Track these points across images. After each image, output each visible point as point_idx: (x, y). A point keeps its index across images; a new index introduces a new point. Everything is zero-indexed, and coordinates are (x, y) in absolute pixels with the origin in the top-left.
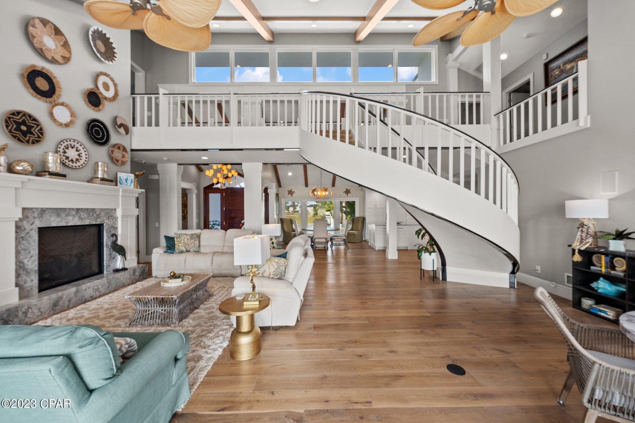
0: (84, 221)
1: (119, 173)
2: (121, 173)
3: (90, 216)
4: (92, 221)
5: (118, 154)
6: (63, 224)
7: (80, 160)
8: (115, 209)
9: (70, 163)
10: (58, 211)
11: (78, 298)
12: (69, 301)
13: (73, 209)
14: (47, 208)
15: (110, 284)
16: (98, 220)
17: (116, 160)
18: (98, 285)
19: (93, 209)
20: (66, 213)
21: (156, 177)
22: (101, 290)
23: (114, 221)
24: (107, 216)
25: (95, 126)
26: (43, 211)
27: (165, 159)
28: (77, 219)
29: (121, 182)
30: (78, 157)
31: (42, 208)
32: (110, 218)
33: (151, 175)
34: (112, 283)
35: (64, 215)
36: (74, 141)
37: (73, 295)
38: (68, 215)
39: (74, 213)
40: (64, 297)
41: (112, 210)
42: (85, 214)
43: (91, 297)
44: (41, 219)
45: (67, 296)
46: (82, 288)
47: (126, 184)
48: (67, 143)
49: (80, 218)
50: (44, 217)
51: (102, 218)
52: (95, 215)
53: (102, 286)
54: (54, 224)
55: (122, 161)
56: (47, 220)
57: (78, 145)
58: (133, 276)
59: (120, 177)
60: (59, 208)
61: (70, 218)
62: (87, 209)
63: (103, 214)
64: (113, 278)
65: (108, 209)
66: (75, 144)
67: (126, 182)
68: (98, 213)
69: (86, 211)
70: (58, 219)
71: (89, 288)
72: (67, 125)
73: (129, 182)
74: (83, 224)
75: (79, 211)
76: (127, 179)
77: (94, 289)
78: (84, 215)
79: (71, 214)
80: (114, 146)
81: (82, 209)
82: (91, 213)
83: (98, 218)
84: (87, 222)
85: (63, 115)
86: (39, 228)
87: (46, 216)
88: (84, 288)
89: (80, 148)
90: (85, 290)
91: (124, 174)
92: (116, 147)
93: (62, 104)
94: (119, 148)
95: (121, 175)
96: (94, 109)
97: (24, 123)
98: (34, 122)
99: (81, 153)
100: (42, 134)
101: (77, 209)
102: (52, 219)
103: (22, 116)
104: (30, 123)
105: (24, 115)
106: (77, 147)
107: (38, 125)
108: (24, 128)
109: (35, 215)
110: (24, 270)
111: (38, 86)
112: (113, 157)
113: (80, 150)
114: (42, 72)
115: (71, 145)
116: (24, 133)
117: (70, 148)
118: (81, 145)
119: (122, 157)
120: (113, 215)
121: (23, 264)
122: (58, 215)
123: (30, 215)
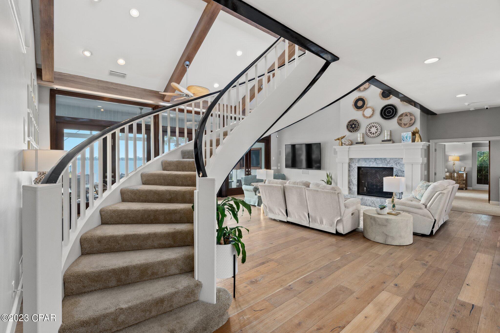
0: (379, 165)
1: (402, 133)
3: (383, 163)
4: (384, 166)
5: (406, 120)
6: (368, 166)
8: (402, 158)
9: (372, 135)
10: (365, 160)
13: (373, 159)
14: (361, 158)
16: (388, 165)
17: (404, 124)
18: (374, 200)
19: (385, 158)
20: (369, 160)
23: (401, 166)
24: (395, 163)
25: (387, 109)
26: (359, 160)
28: (375, 163)
29: (404, 139)
30: (376, 131)
31: (359, 158)
32: (398, 164)
35: (368, 162)
36: (373, 123)
38: (370, 162)
39: (373, 160)
41: (399, 159)
42: (380, 161)
44: (358, 163)
47: (406, 140)
48: (370, 125)
49: (376, 163)
51: (392, 164)
52: (386, 162)
54: (364, 166)
56: (361, 164)
57: (375, 125)
60: (366, 158)
61: (371, 163)
62: (381, 158)
63: (392, 161)
65: (396, 158)
66: (374, 124)
67: (407, 139)
68: (388, 161)
69: (380, 160)
70: (365, 163)
72: (370, 117)
74: (378, 167)
75: (376, 160)
76: (407, 136)
80: (401, 115)
81: (378, 158)
82: (383, 161)
84: (381, 166)
85: (368, 112)
86: (358, 167)
87: (360, 162)
89: (377, 125)
91: (405, 133)
92: (403, 116)
93: (369, 107)
94: (406, 115)
95: (403, 135)
96: (388, 99)
97: (353, 124)
98: (356, 122)
99: (378, 128)
100: (359, 126)
101: (375, 158)
102: (363, 163)
103: (352, 122)
104: (355, 123)
105: (353, 121)
106: (376, 126)
107: (358, 123)
108: (353, 126)
109: (356, 161)
110: (352, 183)
111: (358, 106)
112: (401, 123)
113: (377, 127)
114: (359, 99)
115: (372, 126)
116: (353, 128)
117: (372, 127)
118: (377, 124)
119: (411, 121)
120: (401, 162)
121: (352, 181)
122: (366, 161)
123: (354, 161)
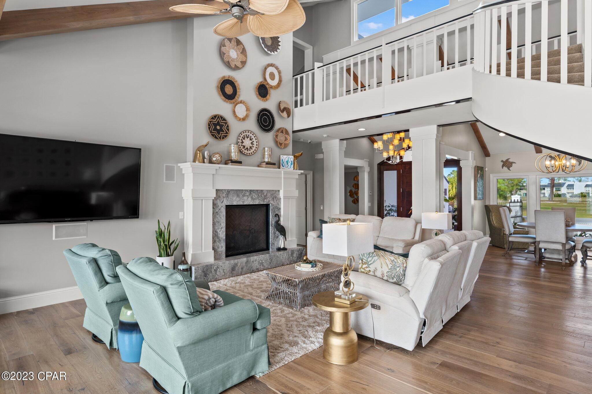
0: (255, 201)
1: (281, 156)
2: (283, 156)
3: (259, 197)
4: (261, 202)
5: (281, 138)
6: (241, 203)
7: (252, 148)
8: (279, 191)
9: (246, 151)
10: (238, 192)
11: (248, 268)
12: (242, 269)
13: (247, 190)
14: (231, 190)
15: (271, 261)
16: (265, 200)
17: (280, 143)
18: (262, 259)
19: (262, 190)
20: (243, 194)
21: (320, 156)
22: (265, 264)
23: (278, 202)
24: (272, 197)
25: (264, 115)
26: (229, 192)
27: (325, 136)
28: (250, 199)
29: (283, 165)
30: (251, 145)
31: (228, 190)
32: (275, 199)
33: (318, 154)
34: (273, 260)
35: (241, 196)
36: (248, 132)
37: (244, 264)
38: (244, 196)
39: (248, 194)
40: (239, 265)
41: (276, 191)
43: (257, 269)
44: (227, 198)
45: (241, 264)
46: (251, 260)
47: (287, 166)
48: (244, 134)
49: (252, 198)
50: (229, 197)
51: (268, 199)
52: (263, 196)
53: (265, 261)
54: (235, 203)
55: (285, 144)
56: (231, 200)
57: (251, 135)
58: (292, 258)
59: (282, 160)
60: (238, 190)
61: (245, 198)
62: (257, 190)
63: (269, 195)
64: (274, 255)
65: (273, 191)
66: (249, 134)
67: (287, 164)
68: (265, 194)
69: (256, 192)
70: (238, 199)
71: (256, 261)
72: (244, 119)
73: (290, 164)
74: (254, 204)
75: (252, 192)
76: (288, 161)
77: (259, 262)
78: (255, 195)
79: (246, 195)
80: (278, 130)
81: (254, 190)
82: (260, 194)
83: (265, 199)
84: (257, 202)
85: (241, 110)
86: (226, 206)
87: (230, 196)
88: (252, 260)
90: (253, 262)
91: (285, 156)
92: (280, 132)
93: (241, 102)
94: (282, 132)
95: (283, 158)
96: (262, 100)
97: (218, 124)
98: (224, 121)
99: (253, 142)
100: (228, 130)
101: (250, 190)
102: (234, 198)
103: (217, 119)
104: (222, 122)
105: (218, 117)
106: (251, 137)
107: (226, 123)
108: (218, 127)
109: (224, 195)
110: (217, 238)
111: (226, 92)
112: (277, 141)
113: (252, 139)
114: (228, 80)
115: (246, 135)
116: (218, 132)
117: (246, 138)
118: (253, 134)
119: (285, 140)
120: (277, 196)
121: (217, 233)
122: (238, 196)
123: (220, 195)
